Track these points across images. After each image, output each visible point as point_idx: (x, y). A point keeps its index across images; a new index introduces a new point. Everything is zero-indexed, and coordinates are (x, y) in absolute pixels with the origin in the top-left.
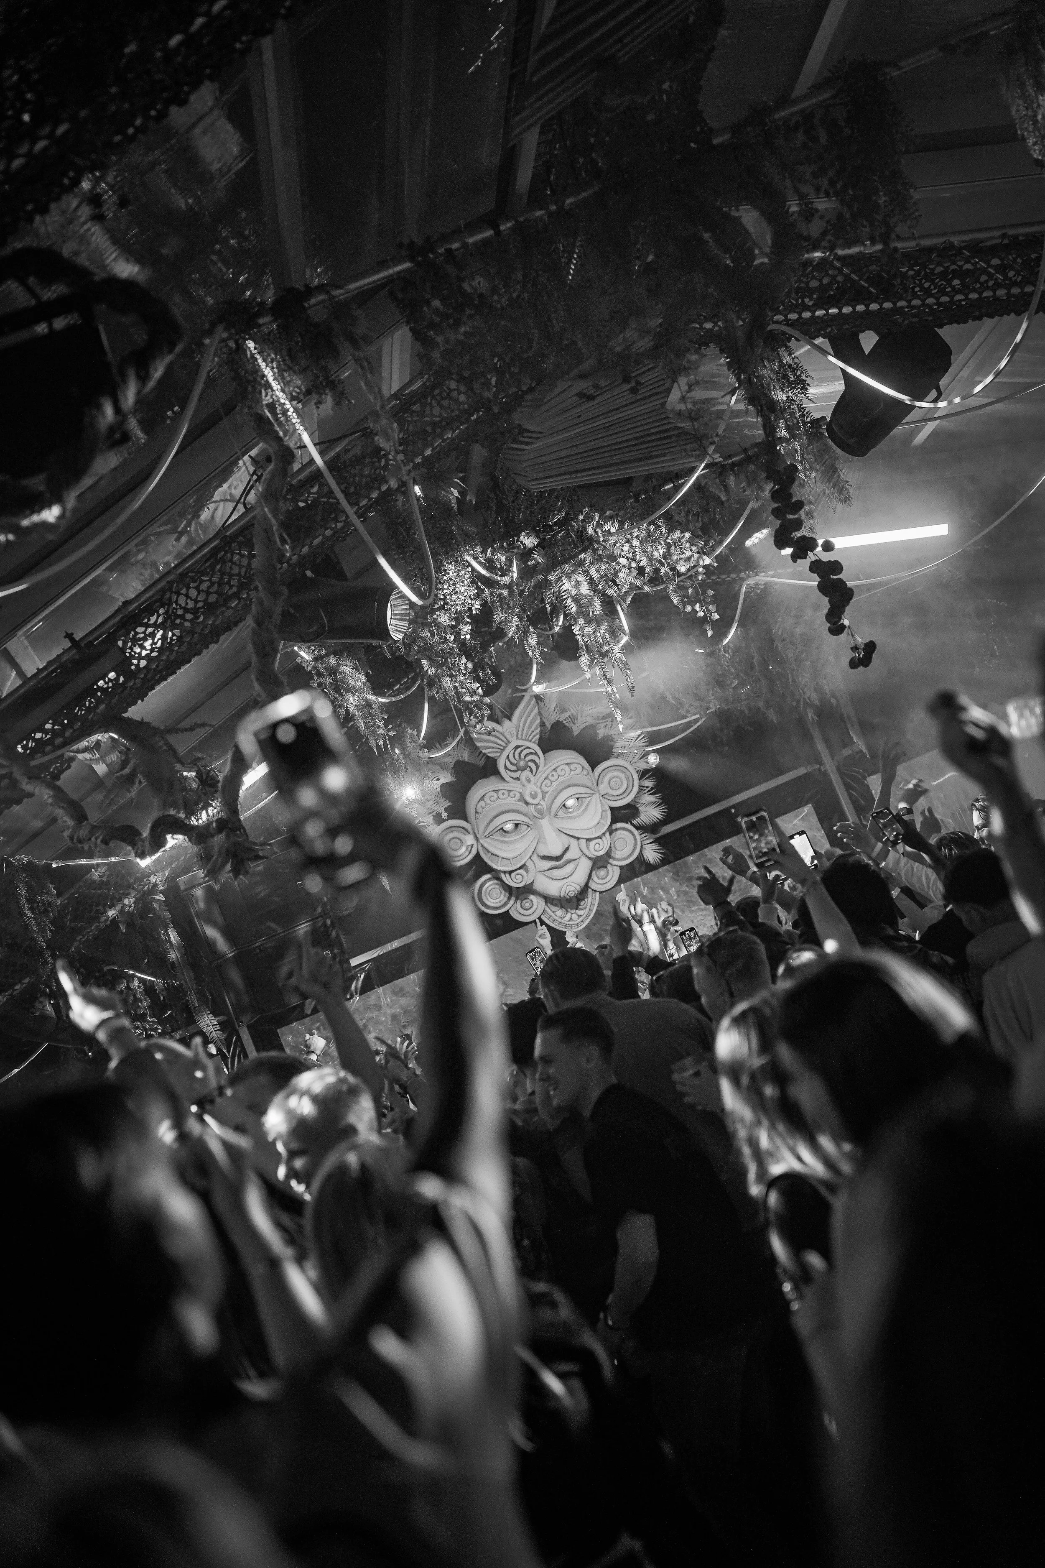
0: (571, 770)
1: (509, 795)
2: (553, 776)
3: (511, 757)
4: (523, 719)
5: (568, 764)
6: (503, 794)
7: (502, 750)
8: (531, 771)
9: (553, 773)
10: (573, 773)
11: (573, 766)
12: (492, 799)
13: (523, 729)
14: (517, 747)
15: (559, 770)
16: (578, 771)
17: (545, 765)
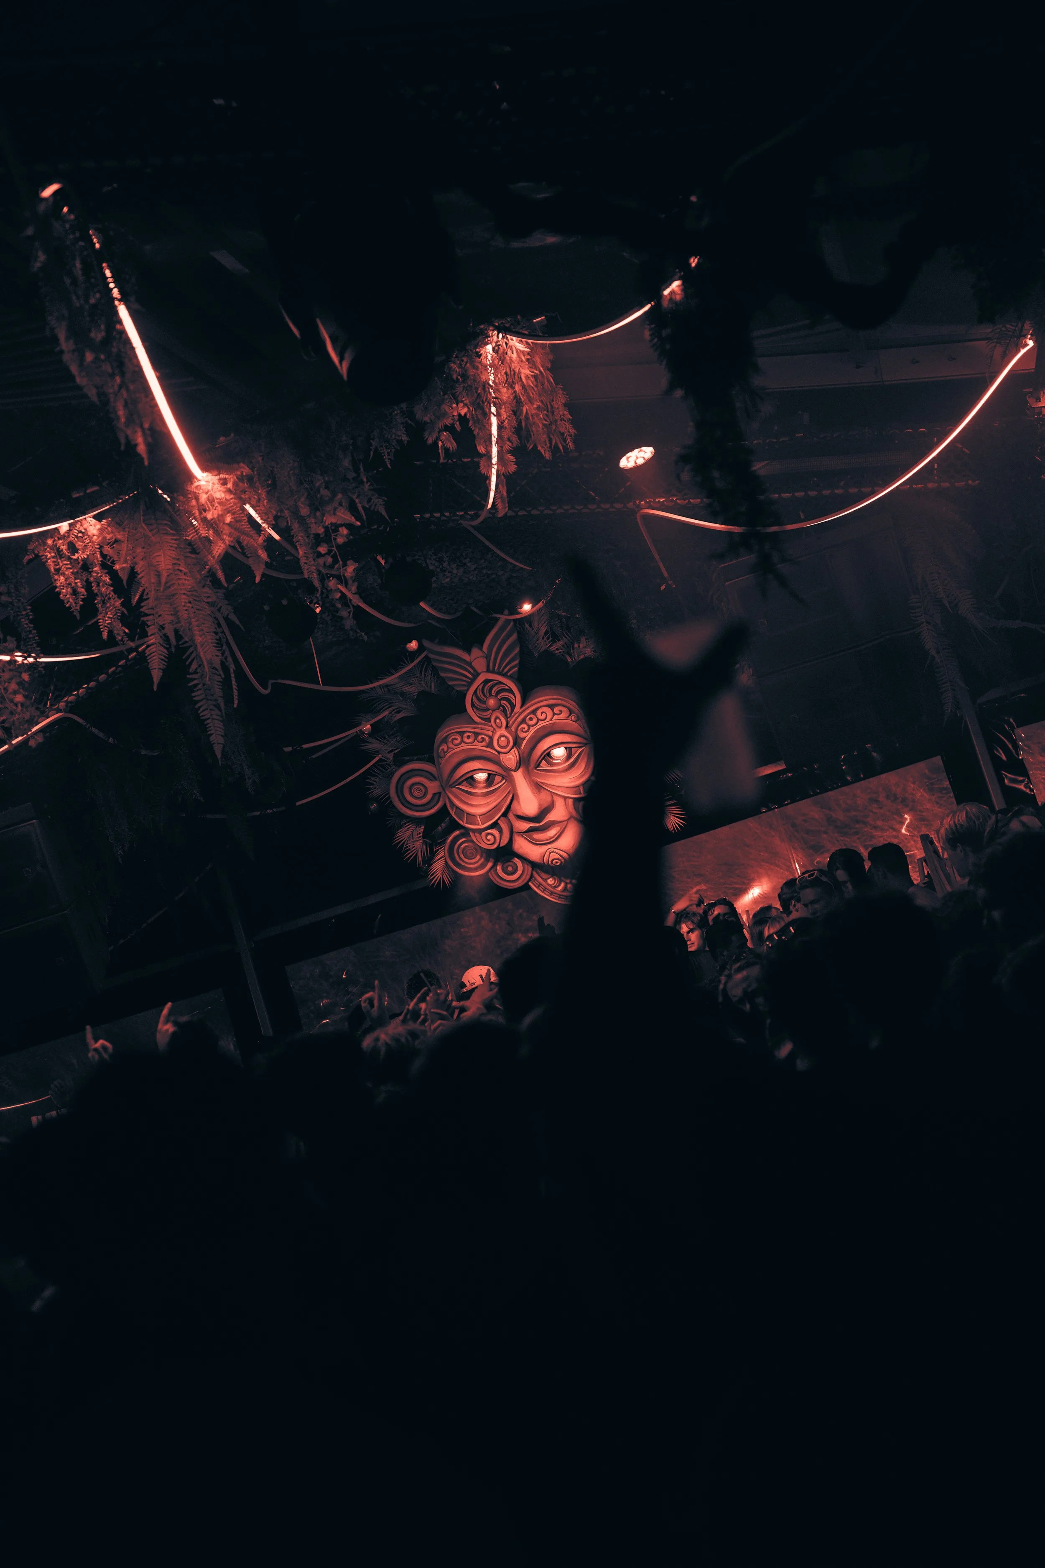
0: (554, 714)
1: (476, 739)
2: (531, 719)
3: (479, 693)
4: (495, 650)
5: (551, 707)
6: (468, 737)
7: (470, 684)
8: (505, 711)
9: (531, 716)
10: (556, 717)
11: (556, 710)
12: (456, 742)
13: (495, 659)
14: (486, 681)
15: (539, 713)
16: (563, 716)
17: (522, 706)
